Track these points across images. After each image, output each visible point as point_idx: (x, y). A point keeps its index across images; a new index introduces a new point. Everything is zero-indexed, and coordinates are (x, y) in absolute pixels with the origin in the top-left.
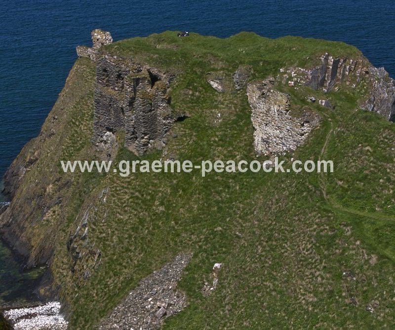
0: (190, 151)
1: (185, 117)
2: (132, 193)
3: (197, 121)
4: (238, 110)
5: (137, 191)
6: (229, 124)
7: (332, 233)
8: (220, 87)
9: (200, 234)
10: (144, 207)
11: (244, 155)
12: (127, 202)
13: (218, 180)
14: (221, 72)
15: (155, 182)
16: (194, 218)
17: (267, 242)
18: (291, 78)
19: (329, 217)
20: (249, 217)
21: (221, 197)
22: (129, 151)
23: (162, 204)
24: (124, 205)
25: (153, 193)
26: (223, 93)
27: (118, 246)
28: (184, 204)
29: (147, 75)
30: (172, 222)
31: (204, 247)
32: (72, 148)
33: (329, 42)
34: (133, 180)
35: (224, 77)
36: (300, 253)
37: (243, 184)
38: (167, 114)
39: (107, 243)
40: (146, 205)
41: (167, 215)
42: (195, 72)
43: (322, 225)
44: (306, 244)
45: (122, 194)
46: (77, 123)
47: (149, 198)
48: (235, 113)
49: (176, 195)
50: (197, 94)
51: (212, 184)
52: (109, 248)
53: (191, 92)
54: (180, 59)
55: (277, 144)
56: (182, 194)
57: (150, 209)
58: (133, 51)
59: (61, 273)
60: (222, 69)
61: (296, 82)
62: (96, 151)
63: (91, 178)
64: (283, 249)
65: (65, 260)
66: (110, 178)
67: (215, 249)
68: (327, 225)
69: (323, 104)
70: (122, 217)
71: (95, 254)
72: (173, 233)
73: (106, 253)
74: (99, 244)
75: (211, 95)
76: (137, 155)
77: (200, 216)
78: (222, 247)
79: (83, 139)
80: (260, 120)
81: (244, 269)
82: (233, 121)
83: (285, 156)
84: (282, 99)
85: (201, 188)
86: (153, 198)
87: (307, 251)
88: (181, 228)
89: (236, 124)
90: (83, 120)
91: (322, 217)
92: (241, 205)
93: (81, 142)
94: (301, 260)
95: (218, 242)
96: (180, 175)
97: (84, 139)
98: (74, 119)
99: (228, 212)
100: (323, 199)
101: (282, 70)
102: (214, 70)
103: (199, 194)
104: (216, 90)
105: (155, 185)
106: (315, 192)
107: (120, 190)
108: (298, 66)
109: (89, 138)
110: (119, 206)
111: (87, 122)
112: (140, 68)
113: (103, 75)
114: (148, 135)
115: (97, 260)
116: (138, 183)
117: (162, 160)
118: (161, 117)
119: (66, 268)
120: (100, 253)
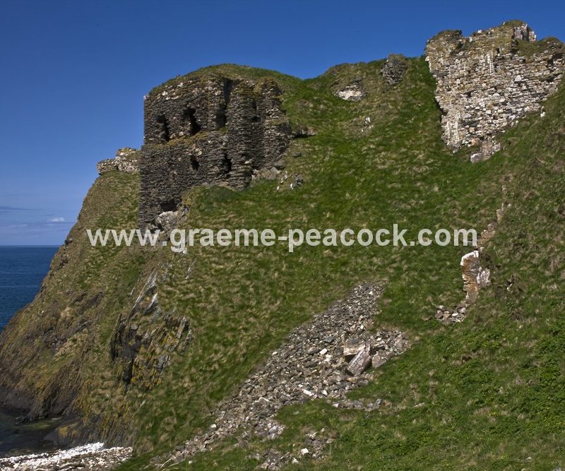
0: (328, 168)
1: (307, 135)
4: (399, 107)
6: (388, 126)
8: (358, 94)
9: (389, 255)
11: (431, 152)
13: (393, 188)
15: (275, 213)
21: (410, 205)
22: (219, 187)
27: (222, 307)
30: (327, 251)
34: (234, 218)
35: (364, 77)
37: (445, 183)
39: (200, 305)
48: (396, 111)
49: (320, 220)
50: (322, 106)
51: (384, 194)
52: (205, 313)
53: (311, 105)
55: (494, 117)
56: (332, 217)
59: (99, 394)
65: (108, 374)
67: (432, 263)
70: (222, 267)
71: (178, 324)
72: (331, 264)
73: (199, 321)
74: (184, 308)
75: (344, 107)
76: (234, 191)
78: (444, 261)
80: (454, 92)
82: (394, 121)
85: (365, 202)
89: (401, 123)
92: (457, 203)
96: (319, 196)
99: (432, 218)
102: (342, 76)
103: (365, 210)
105: (275, 217)
110: (212, 253)
113: (158, 127)
114: (250, 160)
115: (181, 336)
116: (243, 221)
117: (280, 187)
118: (273, 128)
119: (109, 386)
120: (187, 322)
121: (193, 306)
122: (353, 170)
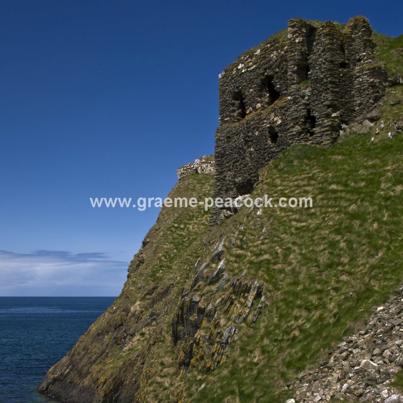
2: (322, 189)
5: (331, 184)
10: (356, 197)
15: (371, 163)
23: (399, 183)
25: (371, 177)
27: (304, 268)
40: (359, 194)
46: (183, 226)
47: (362, 184)
52: (283, 275)
57: (371, 196)
59: (157, 383)
65: (168, 360)
70: (304, 224)
71: (248, 290)
73: (275, 285)
74: (257, 271)
86: (374, 182)
98: (177, 223)
113: (233, 105)
114: (338, 112)
115: (252, 304)
118: (366, 74)
119: (169, 374)
120: (259, 288)
121: (268, 268)
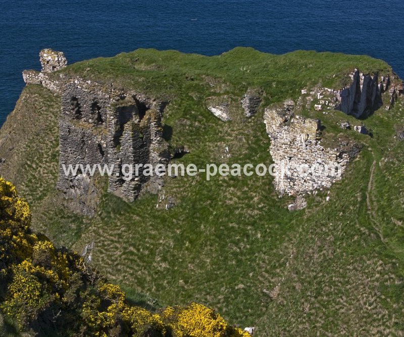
0: (194, 194)
1: (183, 153)
2: (125, 248)
3: (199, 157)
4: (250, 142)
5: (130, 245)
6: (241, 159)
7: (400, 282)
8: (224, 115)
9: (218, 294)
10: (142, 264)
11: (263, 196)
12: (119, 258)
13: (233, 227)
14: (225, 96)
15: (153, 233)
16: (207, 275)
17: (316, 297)
18: (316, 101)
19: (394, 264)
20: (278, 270)
21: (240, 248)
22: (116, 197)
23: (164, 259)
24: (116, 263)
25: (152, 247)
26: (230, 122)
28: (194, 258)
29: (133, 102)
30: (181, 281)
31: (224, 310)
32: (31, 197)
33: (350, 56)
34: (125, 231)
35: (229, 103)
36: (362, 309)
37: (266, 231)
38: (162, 150)
40: (144, 262)
41: (173, 274)
42: (191, 98)
43: (387, 274)
44: (367, 297)
45: (112, 250)
46: (34, 166)
47: (147, 252)
48: (247, 146)
49: (181, 248)
50: (197, 124)
51: (226, 233)
53: (188, 123)
54: (171, 82)
55: (305, 181)
56: (190, 247)
57: (150, 266)
58: (112, 73)
60: (227, 93)
61: (324, 106)
62: (64, 199)
63: (61, 233)
64: (338, 304)
66: (94, 231)
67: (239, 310)
68: (392, 273)
69: (360, 131)
72: (182, 294)
75: (214, 125)
76: (127, 202)
77: (215, 272)
78: (248, 308)
79: (43, 185)
80: (282, 153)
81: (289, 331)
82: (245, 155)
83: (317, 195)
84: (312, 126)
85: (212, 237)
86: (152, 253)
87: (370, 305)
88: (193, 287)
89: (250, 158)
90: (41, 162)
91: (385, 264)
92: (266, 257)
93: (41, 189)
94: (364, 317)
95: (242, 302)
96: (184, 223)
97: (46, 185)
98: (30, 160)
99: (250, 265)
100: (381, 243)
101: (303, 92)
102: (215, 94)
103: (211, 245)
104: (219, 119)
105: (153, 237)
106: (369, 235)
107: (109, 245)
108: (323, 86)
109: (52, 184)
110: (109, 264)
111: (47, 164)
112: (123, 94)
113: (72, 104)
114: (139, 177)
116: (131, 236)
117: (159, 206)
118: (156, 154)
122: (209, 202)
